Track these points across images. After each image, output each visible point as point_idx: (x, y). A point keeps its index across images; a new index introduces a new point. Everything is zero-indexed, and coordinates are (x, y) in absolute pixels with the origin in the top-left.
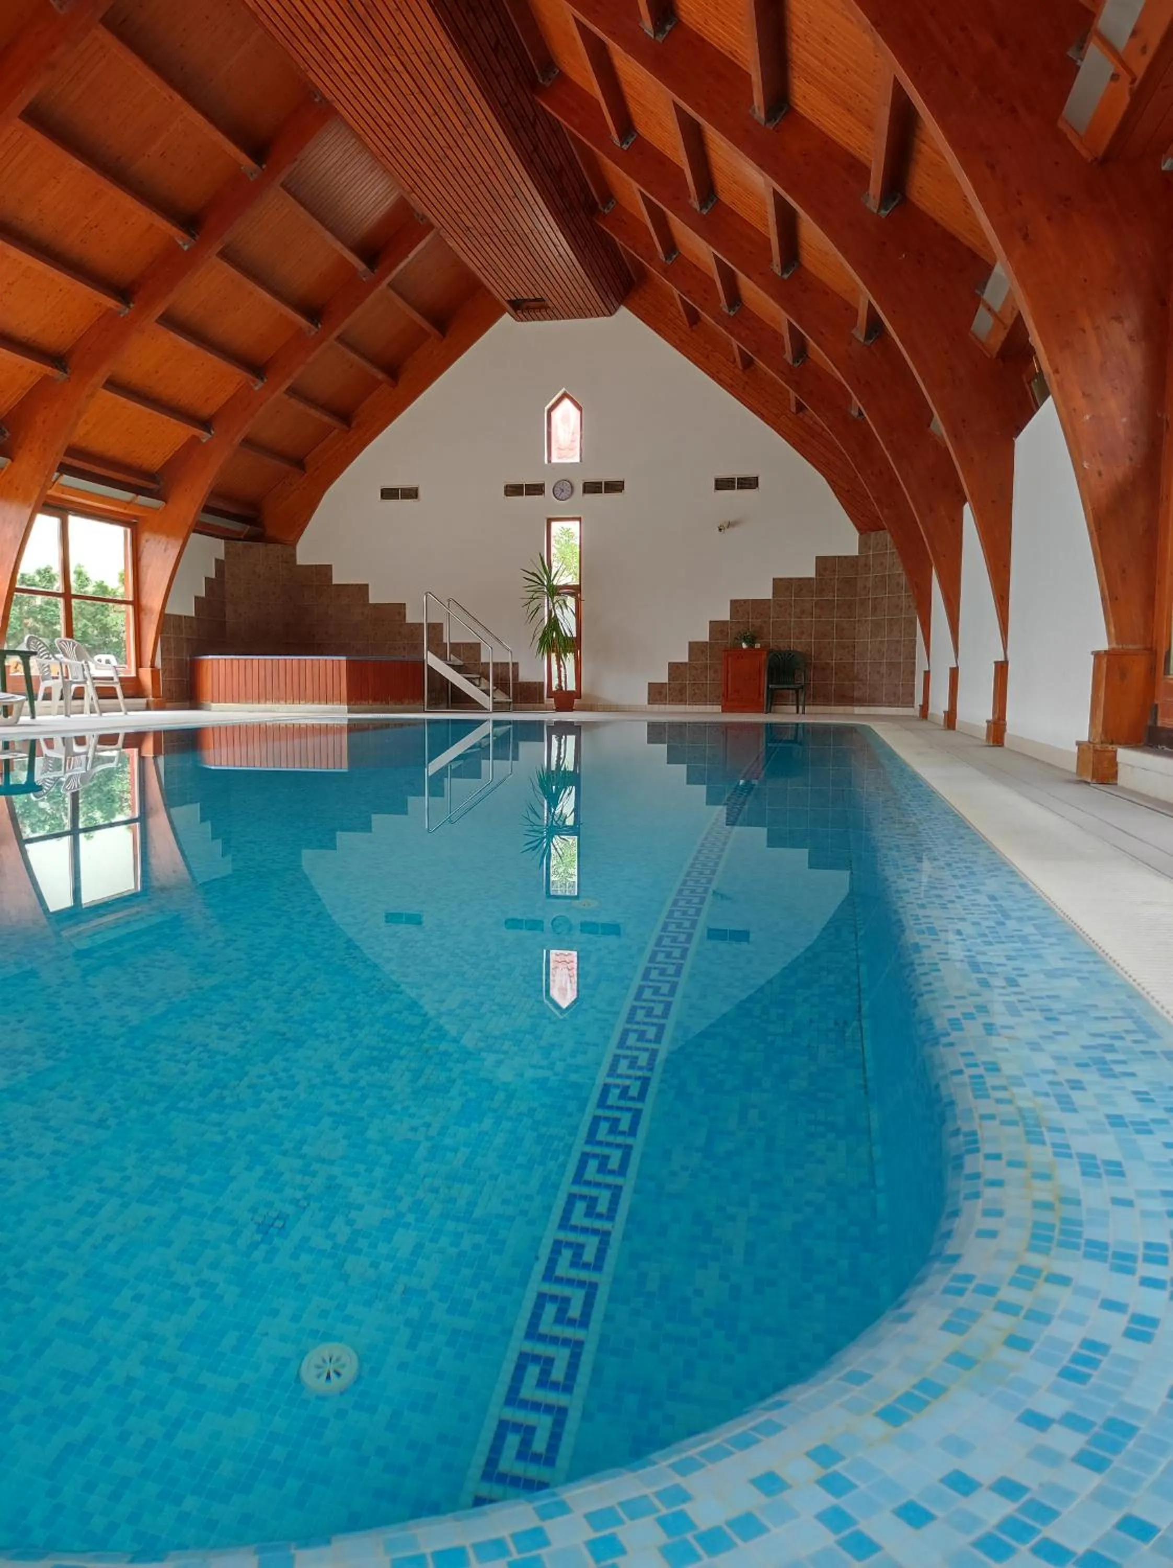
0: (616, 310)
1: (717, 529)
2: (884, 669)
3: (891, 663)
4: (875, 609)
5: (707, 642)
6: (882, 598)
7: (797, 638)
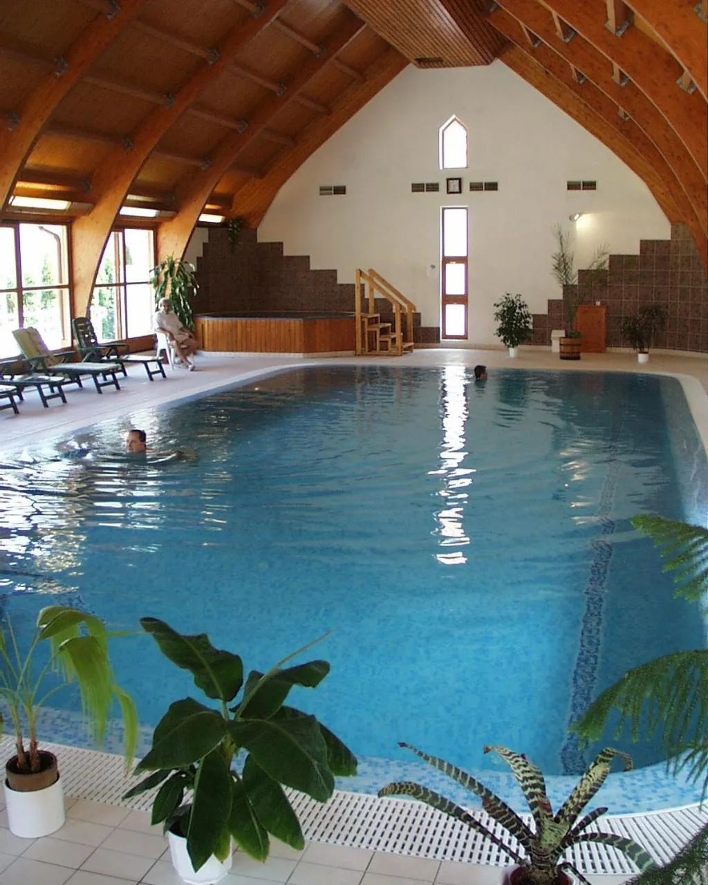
0: (492, 61)
1: (568, 219)
2: (689, 324)
3: (694, 320)
4: (682, 280)
5: (561, 300)
6: (688, 272)
7: (628, 299)
